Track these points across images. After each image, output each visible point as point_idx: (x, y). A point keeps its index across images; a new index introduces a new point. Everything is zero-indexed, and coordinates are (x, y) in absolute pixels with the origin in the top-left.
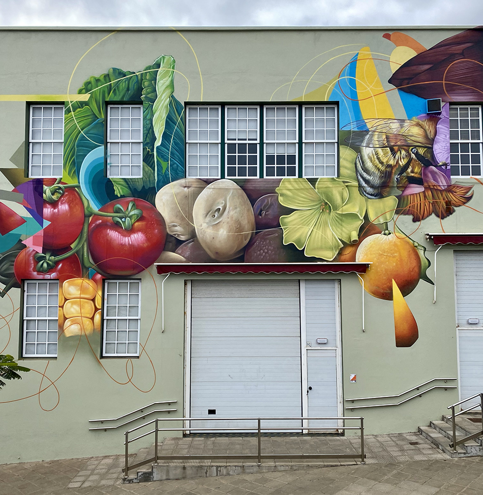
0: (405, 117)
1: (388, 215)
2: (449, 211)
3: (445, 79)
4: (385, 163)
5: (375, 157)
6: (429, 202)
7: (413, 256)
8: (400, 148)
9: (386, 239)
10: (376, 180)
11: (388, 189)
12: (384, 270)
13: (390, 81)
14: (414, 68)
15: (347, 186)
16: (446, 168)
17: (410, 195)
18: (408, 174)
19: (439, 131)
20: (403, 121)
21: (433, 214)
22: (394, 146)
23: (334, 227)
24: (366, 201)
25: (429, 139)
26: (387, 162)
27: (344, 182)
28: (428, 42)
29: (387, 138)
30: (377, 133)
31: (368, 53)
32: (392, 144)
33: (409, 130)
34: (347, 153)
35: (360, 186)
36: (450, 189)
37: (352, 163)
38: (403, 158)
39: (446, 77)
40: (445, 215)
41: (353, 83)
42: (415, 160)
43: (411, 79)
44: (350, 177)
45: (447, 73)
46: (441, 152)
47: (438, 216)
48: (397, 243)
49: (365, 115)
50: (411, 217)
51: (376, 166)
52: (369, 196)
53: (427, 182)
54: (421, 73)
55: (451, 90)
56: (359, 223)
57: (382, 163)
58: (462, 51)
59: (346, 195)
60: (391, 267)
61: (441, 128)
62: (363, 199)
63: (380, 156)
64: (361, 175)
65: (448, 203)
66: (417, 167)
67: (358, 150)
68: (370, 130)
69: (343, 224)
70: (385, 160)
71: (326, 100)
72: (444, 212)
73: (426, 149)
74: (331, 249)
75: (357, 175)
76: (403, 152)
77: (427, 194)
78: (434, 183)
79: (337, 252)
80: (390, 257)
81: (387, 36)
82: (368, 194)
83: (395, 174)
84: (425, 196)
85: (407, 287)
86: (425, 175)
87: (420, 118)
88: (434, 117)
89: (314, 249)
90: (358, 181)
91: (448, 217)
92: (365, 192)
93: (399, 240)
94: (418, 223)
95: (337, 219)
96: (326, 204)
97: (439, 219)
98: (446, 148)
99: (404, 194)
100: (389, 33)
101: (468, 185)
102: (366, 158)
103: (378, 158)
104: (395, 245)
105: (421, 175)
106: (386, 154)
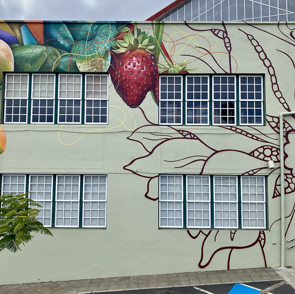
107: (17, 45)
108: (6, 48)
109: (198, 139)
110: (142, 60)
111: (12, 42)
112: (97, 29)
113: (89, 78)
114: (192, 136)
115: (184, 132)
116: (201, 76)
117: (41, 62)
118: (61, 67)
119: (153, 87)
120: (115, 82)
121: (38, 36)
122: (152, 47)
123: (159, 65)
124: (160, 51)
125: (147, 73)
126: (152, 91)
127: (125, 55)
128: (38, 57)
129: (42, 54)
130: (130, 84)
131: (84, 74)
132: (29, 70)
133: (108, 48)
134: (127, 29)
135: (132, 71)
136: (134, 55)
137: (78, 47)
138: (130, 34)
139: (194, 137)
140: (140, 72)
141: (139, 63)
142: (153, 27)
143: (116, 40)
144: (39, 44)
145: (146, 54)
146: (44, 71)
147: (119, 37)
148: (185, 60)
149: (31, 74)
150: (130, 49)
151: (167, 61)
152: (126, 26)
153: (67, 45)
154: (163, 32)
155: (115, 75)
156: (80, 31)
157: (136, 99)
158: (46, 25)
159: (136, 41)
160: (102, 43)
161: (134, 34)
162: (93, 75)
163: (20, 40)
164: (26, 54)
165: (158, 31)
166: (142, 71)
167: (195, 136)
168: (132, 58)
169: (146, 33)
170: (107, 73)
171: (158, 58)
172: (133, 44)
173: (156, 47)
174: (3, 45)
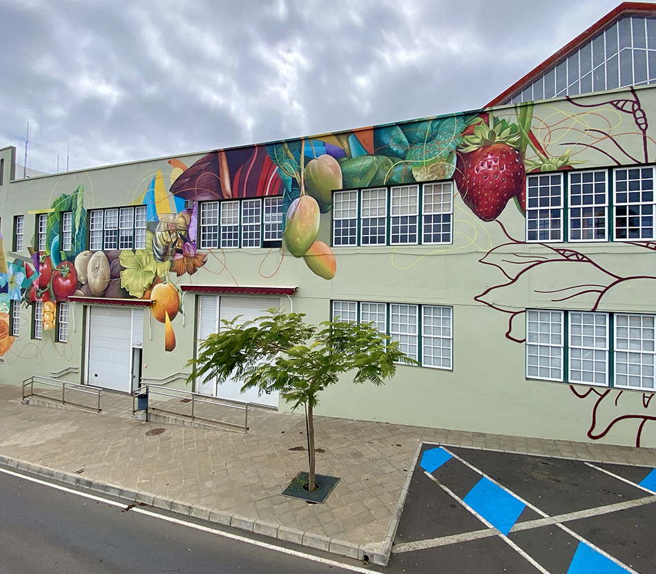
0: (176, 212)
1: (166, 272)
2: (195, 271)
4: (166, 241)
5: (162, 237)
6: (185, 265)
7: (176, 297)
9: (164, 286)
11: (166, 257)
12: (162, 305)
13: (170, 190)
14: (182, 180)
15: (149, 255)
16: (194, 243)
17: (176, 260)
18: (176, 247)
19: (192, 220)
20: (175, 214)
21: (187, 272)
22: (170, 230)
23: (142, 279)
24: (157, 264)
25: (187, 225)
27: (147, 252)
28: (189, 163)
29: (167, 225)
30: (163, 223)
31: (161, 174)
33: (178, 220)
34: (150, 235)
35: (154, 254)
36: (196, 256)
37: (151, 241)
38: (174, 238)
39: (197, 185)
40: (192, 273)
41: (153, 193)
42: (180, 239)
43: (180, 188)
44: (150, 249)
45: (197, 183)
46: (193, 235)
47: (189, 273)
48: (169, 289)
49: (158, 212)
50: (176, 273)
51: (162, 243)
52: (158, 261)
53: (185, 252)
54: (185, 184)
55: (199, 194)
56: (153, 277)
57: (164, 241)
58: (205, 168)
59: (148, 260)
60: (166, 303)
61: (193, 218)
62: (155, 262)
63: (164, 237)
64: (155, 248)
65: (194, 265)
66: (180, 243)
67: (154, 233)
68: (160, 221)
69: (146, 277)
70: (166, 239)
71: (141, 204)
72: (192, 271)
73: (185, 232)
74: (141, 292)
75: (153, 247)
77: (184, 259)
78: (188, 253)
79: (143, 294)
80: (165, 297)
81: (170, 162)
83: (170, 247)
84: (183, 261)
85: (172, 317)
86: (184, 248)
87: (183, 212)
88: (190, 211)
89: (133, 291)
90: (154, 252)
91: (194, 274)
92: (156, 258)
93: (170, 287)
94: (179, 277)
95: (143, 274)
96: (139, 265)
97: (189, 275)
98: (195, 230)
99: (173, 260)
100: (171, 160)
101: (205, 254)
102: (157, 237)
105: (182, 248)
106: (166, 235)
107: (345, 159)
108: (333, 164)
109: (589, 261)
110: (501, 157)
111: (339, 156)
112: (438, 127)
113: (428, 189)
114: (580, 257)
115: (567, 252)
116: (594, 172)
117: (371, 175)
118: (394, 178)
119: (517, 193)
120: (462, 190)
121: (368, 145)
122: (516, 139)
123: (525, 161)
124: (528, 142)
125: (507, 173)
126: (516, 198)
127: (477, 153)
128: (368, 170)
129: (372, 165)
130: (483, 190)
131: (421, 184)
132: (358, 187)
133: (454, 147)
134: (479, 119)
135: (486, 173)
136: (489, 153)
137: (414, 152)
138: (484, 126)
139: (582, 258)
140: (497, 173)
141: (496, 162)
142: (516, 112)
143: (464, 136)
144: (369, 154)
145: (507, 149)
146: (375, 185)
147: (468, 131)
148: (568, 150)
149: (359, 189)
150: (482, 145)
151: (538, 155)
152: (477, 116)
153: (401, 151)
154: (531, 117)
155: (462, 181)
156: (416, 131)
157: (492, 209)
158: (377, 131)
159: (492, 134)
160: (444, 142)
161: (489, 126)
162: (433, 184)
163: (347, 153)
164: (355, 168)
165: (525, 116)
166: (501, 172)
167: (584, 257)
168: (487, 156)
169: (507, 121)
170: (451, 180)
171: (524, 152)
172: (487, 138)
173: (521, 138)
174: (331, 160)
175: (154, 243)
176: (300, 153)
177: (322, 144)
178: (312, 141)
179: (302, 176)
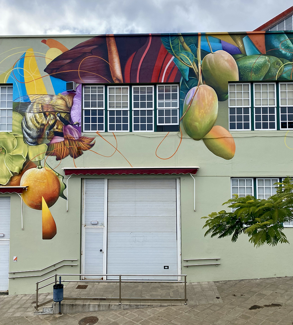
0: (54, 93)
1: (41, 156)
2: (79, 154)
3: (80, 69)
4: (40, 123)
5: (34, 119)
6: (67, 148)
7: (56, 182)
8: (50, 113)
9: (39, 171)
10: (34, 134)
11: (41, 139)
12: (37, 191)
13: (45, 71)
14: (60, 61)
15: (16, 137)
16: (79, 126)
17: (55, 143)
18: (54, 129)
19: (75, 102)
20: (52, 96)
21: (69, 155)
22: (46, 112)
23: (7, 164)
24: (28, 147)
25: (68, 107)
26: (42, 122)
27: (15, 135)
28: (70, 45)
29: (42, 106)
30: (36, 104)
31: (32, 52)
32: (45, 111)
33: (56, 102)
34: (17, 117)
35: (24, 138)
36: (80, 139)
37: (20, 123)
38: (52, 120)
39: (80, 67)
40: (77, 156)
41: (22, 72)
42: (59, 121)
43: (58, 69)
44: (18, 132)
45: (81, 65)
46: (76, 116)
47: (72, 157)
48: (46, 174)
49: (29, 92)
50: (55, 157)
51: (34, 125)
52: (30, 144)
53: (66, 135)
54: (65, 65)
55: (83, 76)
57: (38, 123)
58: (91, 51)
59: (16, 143)
60: (42, 189)
61: (76, 100)
62: (26, 145)
63: (37, 119)
64: (25, 130)
65: (79, 149)
66: (60, 126)
67: (23, 115)
68: (31, 102)
69: (13, 162)
70: (40, 121)
71: (4, 83)
72: (76, 154)
73: (66, 114)
74: (6, 178)
75: (22, 130)
76: (52, 116)
77: (65, 142)
78: (70, 135)
79: (9, 180)
80: (41, 182)
81: (44, 42)
82: (29, 142)
83: (46, 130)
84: (64, 144)
85: (51, 202)
86: (65, 130)
87: (63, 94)
88: (72, 93)
90: (23, 134)
91: (78, 157)
92: (28, 141)
93: (47, 172)
94: (59, 161)
95: (9, 158)
96: (3, 148)
97: (73, 159)
98: (79, 113)
99: (51, 143)
100: (45, 40)
101: (92, 137)
102: (28, 119)
103: (36, 120)
104: (45, 175)
105: (62, 130)
106: (41, 117)
108: (230, 59)
111: (235, 53)
117: (264, 72)
118: (285, 75)
121: (260, 46)
128: (262, 67)
129: (265, 64)
144: (261, 54)
146: (268, 80)
149: (252, 83)
153: (289, 54)
158: (267, 36)
163: (242, 51)
164: (249, 64)
174: (227, 56)
175: (24, 126)
176: (197, 47)
177: (218, 41)
178: (208, 38)
179: (200, 67)
